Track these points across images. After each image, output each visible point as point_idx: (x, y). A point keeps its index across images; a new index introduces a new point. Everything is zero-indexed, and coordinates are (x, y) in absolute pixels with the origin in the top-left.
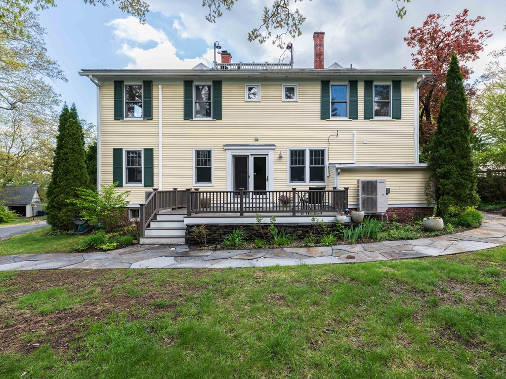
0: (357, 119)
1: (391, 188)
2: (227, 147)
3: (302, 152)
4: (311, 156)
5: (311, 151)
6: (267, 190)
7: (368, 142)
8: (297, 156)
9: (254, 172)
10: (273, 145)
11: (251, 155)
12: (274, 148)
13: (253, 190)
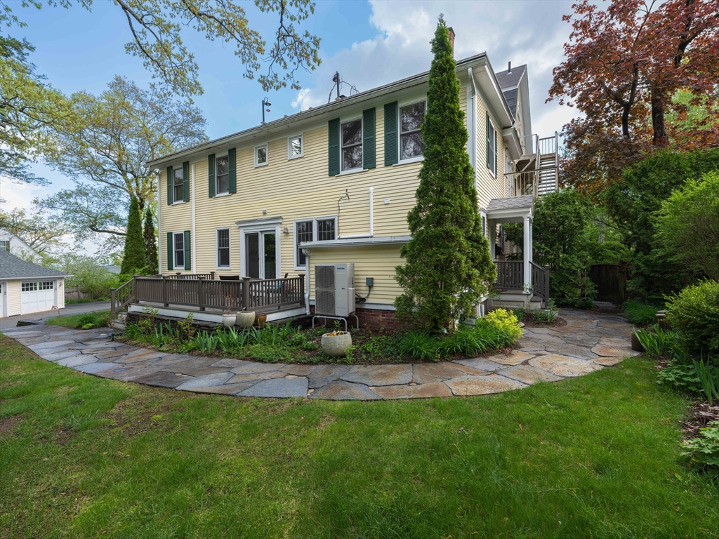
0: (375, 168)
1: (374, 277)
2: (241, 224)
3: (310, 224)
4: (320, 228)
5: (319, 222)
6: (277, 278)
7: (390, 202)
8: (304, 231)
9: (265, 253)
10: (280, 218)
11: (262, 232)
12: (280, 221)
13: (264, 279)
